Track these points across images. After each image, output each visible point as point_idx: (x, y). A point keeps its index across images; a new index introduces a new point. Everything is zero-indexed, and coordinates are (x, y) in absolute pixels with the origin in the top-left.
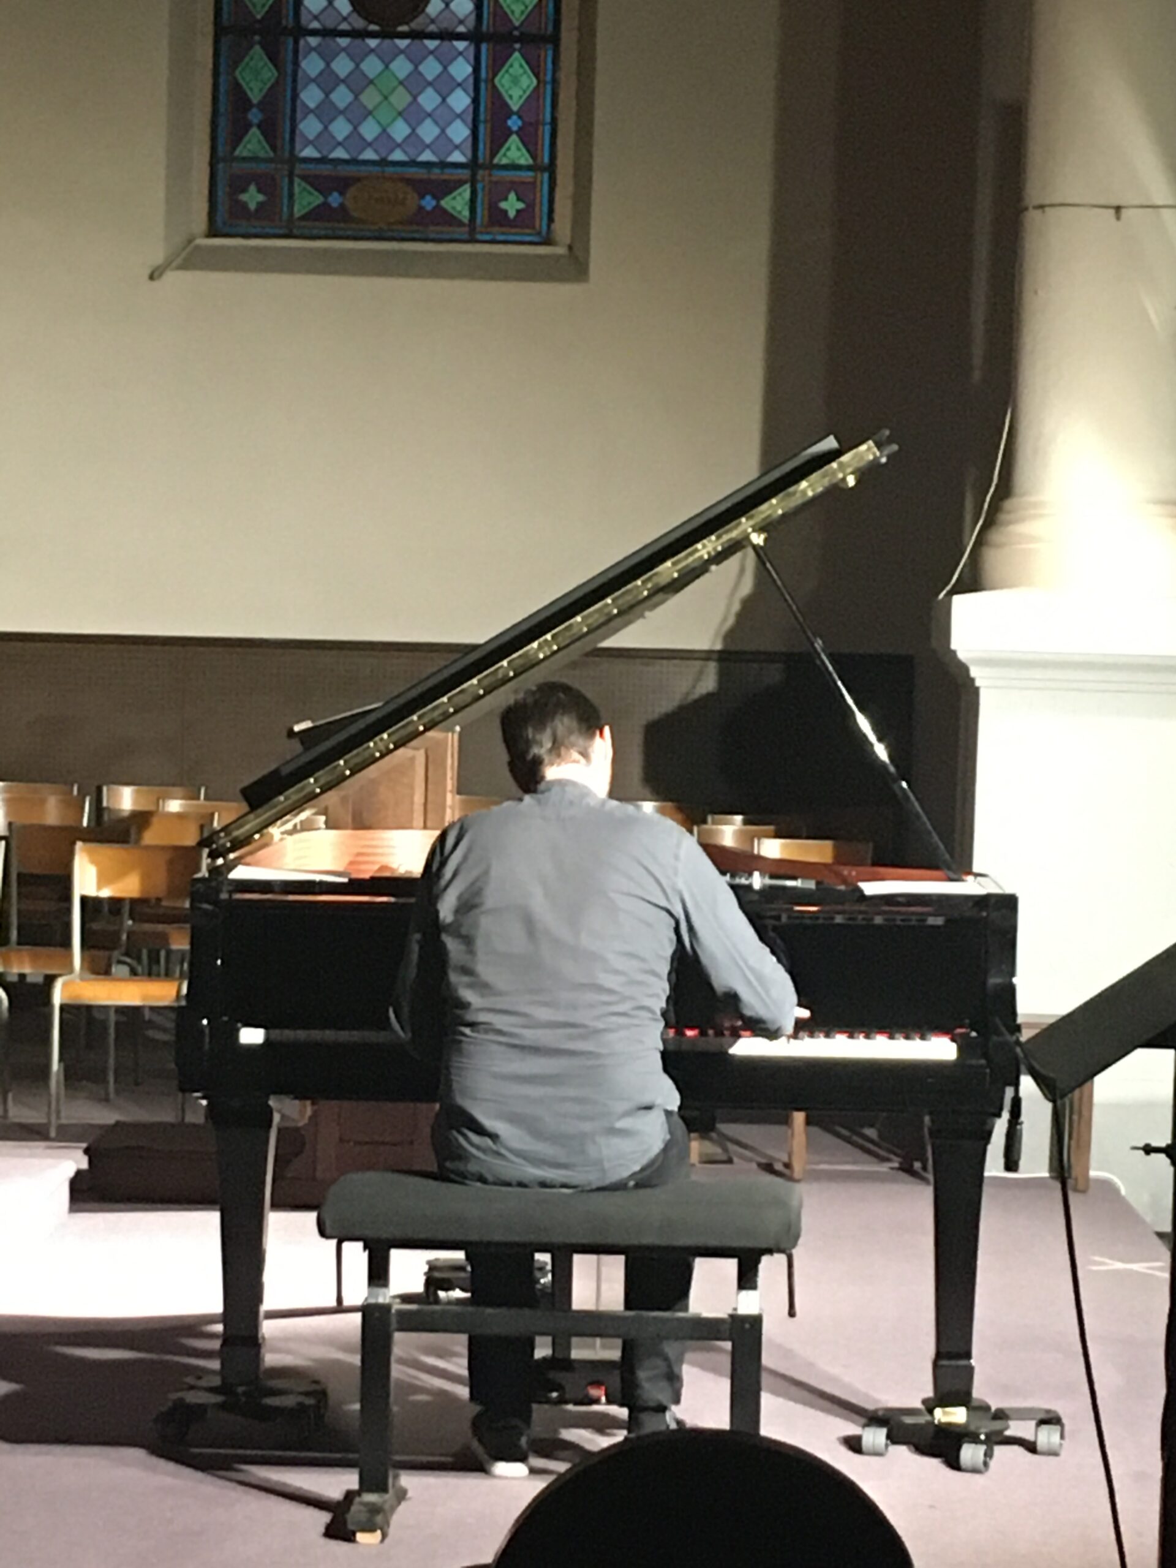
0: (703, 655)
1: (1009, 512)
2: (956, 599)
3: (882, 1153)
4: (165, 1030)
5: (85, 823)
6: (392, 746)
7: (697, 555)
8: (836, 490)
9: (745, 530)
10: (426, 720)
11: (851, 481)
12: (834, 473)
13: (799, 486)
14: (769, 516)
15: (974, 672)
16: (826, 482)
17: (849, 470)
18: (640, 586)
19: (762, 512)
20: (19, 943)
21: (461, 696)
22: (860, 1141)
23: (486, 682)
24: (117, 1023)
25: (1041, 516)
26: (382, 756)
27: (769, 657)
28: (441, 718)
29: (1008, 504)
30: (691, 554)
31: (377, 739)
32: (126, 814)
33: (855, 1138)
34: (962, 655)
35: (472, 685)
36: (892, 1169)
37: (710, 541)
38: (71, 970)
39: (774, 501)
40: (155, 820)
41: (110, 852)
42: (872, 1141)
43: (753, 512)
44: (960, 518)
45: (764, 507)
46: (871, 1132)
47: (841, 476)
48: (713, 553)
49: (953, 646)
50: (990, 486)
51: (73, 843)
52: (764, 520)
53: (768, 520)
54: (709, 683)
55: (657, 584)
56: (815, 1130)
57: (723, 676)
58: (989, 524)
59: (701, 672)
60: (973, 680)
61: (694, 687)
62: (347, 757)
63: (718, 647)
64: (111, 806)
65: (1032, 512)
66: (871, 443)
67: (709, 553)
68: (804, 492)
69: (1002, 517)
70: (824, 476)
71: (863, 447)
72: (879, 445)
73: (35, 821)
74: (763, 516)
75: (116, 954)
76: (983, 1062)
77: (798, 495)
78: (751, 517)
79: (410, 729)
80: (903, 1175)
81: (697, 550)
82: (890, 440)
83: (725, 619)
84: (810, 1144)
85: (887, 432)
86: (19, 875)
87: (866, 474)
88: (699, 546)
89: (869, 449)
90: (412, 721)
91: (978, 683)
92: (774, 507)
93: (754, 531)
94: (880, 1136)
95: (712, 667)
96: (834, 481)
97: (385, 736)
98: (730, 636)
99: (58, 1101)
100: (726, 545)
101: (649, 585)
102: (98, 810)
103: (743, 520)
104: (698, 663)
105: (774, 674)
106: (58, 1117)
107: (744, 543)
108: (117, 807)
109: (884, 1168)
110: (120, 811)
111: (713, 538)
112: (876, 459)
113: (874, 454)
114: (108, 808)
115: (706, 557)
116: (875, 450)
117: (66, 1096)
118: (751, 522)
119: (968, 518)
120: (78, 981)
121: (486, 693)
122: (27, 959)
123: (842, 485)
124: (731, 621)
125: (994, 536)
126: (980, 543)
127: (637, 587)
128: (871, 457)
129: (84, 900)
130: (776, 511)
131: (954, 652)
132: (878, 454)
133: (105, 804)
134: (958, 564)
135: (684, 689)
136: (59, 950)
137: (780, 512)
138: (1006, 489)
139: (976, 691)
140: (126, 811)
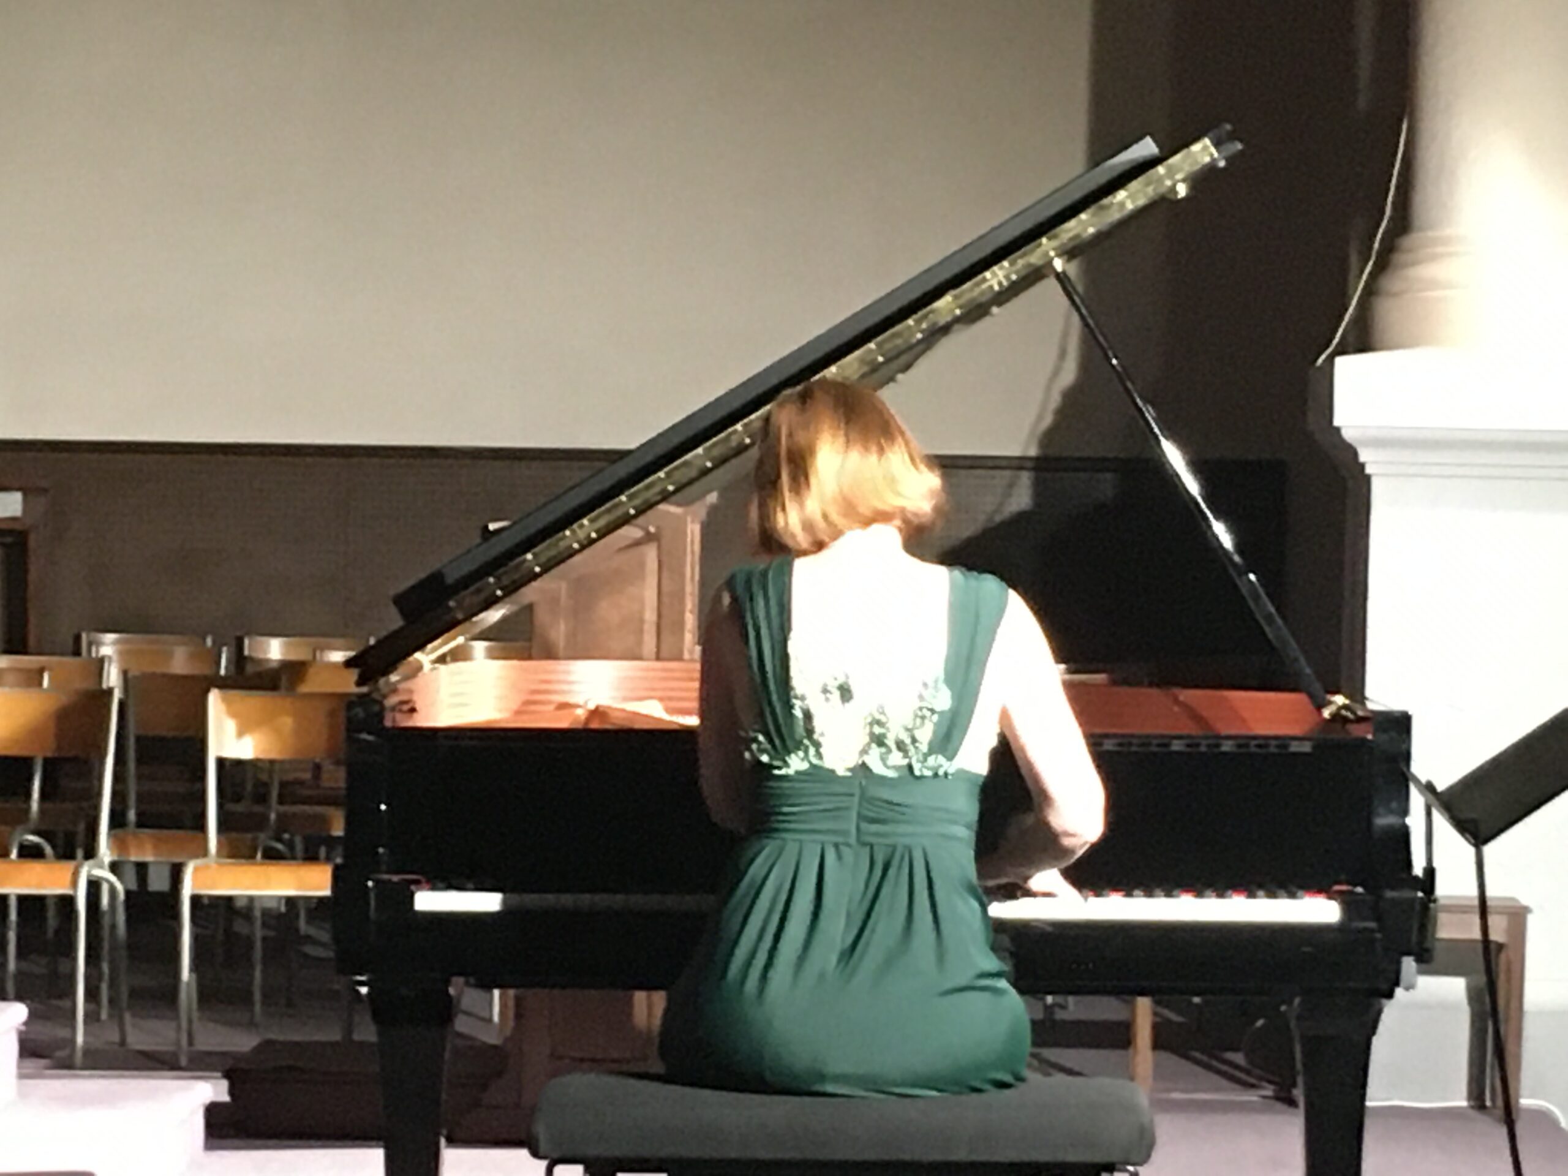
0: (1015, 463)
1: (1410, 251)
2: (1339, 361)
3: (1253, 1081)
4: (323, 945)
5: (223, 672)
6: (594, 535)
7: (984, 286)
8: (1163, 203)
9: (1046, 254)
10: (637, 502)
11: (1182, 190)
12: (1160, 180)
13: (1115, 197)
14: (1077, 236)
15: (1364, 456)
16: (1151, 191)
17: (1179, 176)
18: (913, 327)
19: (1070, 230)
20: (140, 824)
21: (684, 470)
22: (1225, 1068)
23: (716, 452)
24: (264, 939)
25: (1450, 255)
26: (583, 548)
27: (1097, 465)
28: (659, 498)
29: (1406, 242)
30: (978, 284)
31: (575, 526)
32: (275, 665)
33: (1215, 1063)
34: (1348, 434)
35: (697, 456)
36: (1264, 1097)
37: (1002, 268)
38: (205, 853)
39: (1083, 216)
40: (312, 671)
41: (254, 701)
42: (1237, 1067)
43: (1058, 230)
44: (1344, 261)
45: (1072, 224)
46: (1239, 1058)
47: (1168, 183)
48: (1005, 283)
49: (1337, 422)
50: (1381, 220)
51: (207, 691)
52: (1071, 239)
53: (1077, 242)
54: (1021, 499)
55: (935, 324)
56: (1164, 1055)
57: (1040, 489)
58: (1383, 266)
59: (1011, 485)
60: (1362, 466)
61: (1001, 504)
62: (536, 550)
63: (1033, 452)
64: (255, 655)
65: (1440, 249)
66: (1207, 141)
67: (1000, 284)
68: (1122, 204)
69: (1397, 258)
70: (1148, 184)
71: (1196, 148)
72: (1217, 144)
73: (160, 670)
74: (1071, 234)
75: (262, 837)
76: (1372, 925)
77: (1115, 208)
78: (1055, 237)
79: (619, 512)
80: (1279, 1106)
81: (985, 280)
82: (1232, 137)
83: (1040, 418)
84: (1159, 1073)
85: (1228, 127)
86: (139, 739)
87: (1203, 180)
88: (988, 274)
89: (1205, 148)
90: (621, 503)
91: (1368, 470)
92: (1085, 224)
93: (1058, 255)
94: (1251, 1062)
95: (1025, 479)
96: (1162, 190)
97: (585, 521)
98: (1048, 438)
99: (190, 1021)
100: (1023, 273)
101: (924, 326)
102: (240, 660)
103: (1044, 240)
104: (1007, 473)
105: (1106, 486)
106: (191, 1043)
107: (1045, 271)
108: (261, 656)
109: (1252, 1097)
110: (268, 661)
111: (1006, 264)
112: (1214, 160)
113: (1212, 155)
114: (251, 659)
115: (996, 288)
116: (1213, 150)
117: (200, 1019)
118: (1055, 243)
119: (1354, 259)
120: (214, 865)
121: (715, 467)
122: (149, 847)
123: (1171, 196)
124: (1048, 420)
125: (1390, 282)
126: (1370, 292)
127: (909, 327)
128: (1207, 159)
129: (221, 762)
130: (1085, 230)
131: (1338, 430)
132: (1216, 155)
133: (246, 652)
134: (1341, 318)
135: (989, 508)
136: (190, 833)
137: (1091, 230)
138: (1403, 223)
139: (1367, 479)
140: (276, 661)
